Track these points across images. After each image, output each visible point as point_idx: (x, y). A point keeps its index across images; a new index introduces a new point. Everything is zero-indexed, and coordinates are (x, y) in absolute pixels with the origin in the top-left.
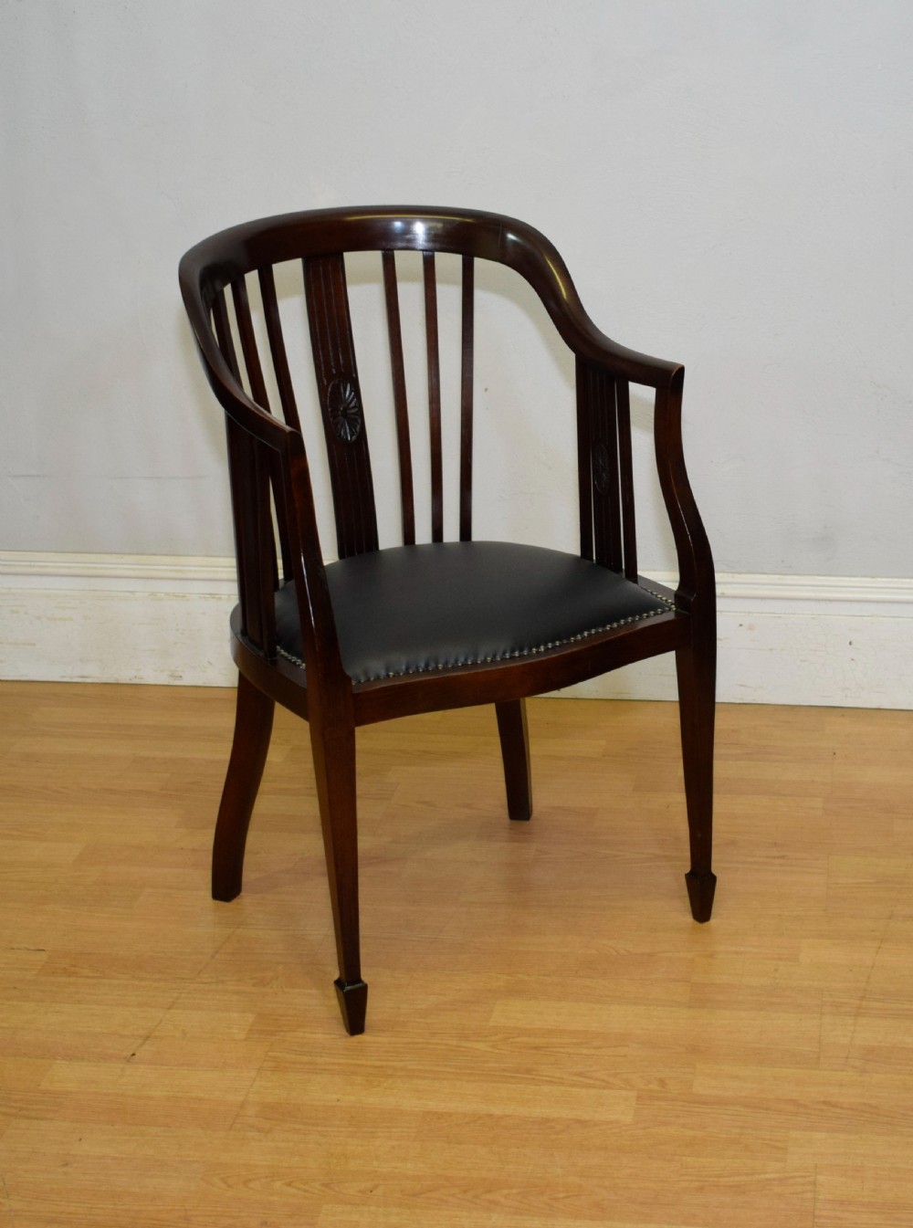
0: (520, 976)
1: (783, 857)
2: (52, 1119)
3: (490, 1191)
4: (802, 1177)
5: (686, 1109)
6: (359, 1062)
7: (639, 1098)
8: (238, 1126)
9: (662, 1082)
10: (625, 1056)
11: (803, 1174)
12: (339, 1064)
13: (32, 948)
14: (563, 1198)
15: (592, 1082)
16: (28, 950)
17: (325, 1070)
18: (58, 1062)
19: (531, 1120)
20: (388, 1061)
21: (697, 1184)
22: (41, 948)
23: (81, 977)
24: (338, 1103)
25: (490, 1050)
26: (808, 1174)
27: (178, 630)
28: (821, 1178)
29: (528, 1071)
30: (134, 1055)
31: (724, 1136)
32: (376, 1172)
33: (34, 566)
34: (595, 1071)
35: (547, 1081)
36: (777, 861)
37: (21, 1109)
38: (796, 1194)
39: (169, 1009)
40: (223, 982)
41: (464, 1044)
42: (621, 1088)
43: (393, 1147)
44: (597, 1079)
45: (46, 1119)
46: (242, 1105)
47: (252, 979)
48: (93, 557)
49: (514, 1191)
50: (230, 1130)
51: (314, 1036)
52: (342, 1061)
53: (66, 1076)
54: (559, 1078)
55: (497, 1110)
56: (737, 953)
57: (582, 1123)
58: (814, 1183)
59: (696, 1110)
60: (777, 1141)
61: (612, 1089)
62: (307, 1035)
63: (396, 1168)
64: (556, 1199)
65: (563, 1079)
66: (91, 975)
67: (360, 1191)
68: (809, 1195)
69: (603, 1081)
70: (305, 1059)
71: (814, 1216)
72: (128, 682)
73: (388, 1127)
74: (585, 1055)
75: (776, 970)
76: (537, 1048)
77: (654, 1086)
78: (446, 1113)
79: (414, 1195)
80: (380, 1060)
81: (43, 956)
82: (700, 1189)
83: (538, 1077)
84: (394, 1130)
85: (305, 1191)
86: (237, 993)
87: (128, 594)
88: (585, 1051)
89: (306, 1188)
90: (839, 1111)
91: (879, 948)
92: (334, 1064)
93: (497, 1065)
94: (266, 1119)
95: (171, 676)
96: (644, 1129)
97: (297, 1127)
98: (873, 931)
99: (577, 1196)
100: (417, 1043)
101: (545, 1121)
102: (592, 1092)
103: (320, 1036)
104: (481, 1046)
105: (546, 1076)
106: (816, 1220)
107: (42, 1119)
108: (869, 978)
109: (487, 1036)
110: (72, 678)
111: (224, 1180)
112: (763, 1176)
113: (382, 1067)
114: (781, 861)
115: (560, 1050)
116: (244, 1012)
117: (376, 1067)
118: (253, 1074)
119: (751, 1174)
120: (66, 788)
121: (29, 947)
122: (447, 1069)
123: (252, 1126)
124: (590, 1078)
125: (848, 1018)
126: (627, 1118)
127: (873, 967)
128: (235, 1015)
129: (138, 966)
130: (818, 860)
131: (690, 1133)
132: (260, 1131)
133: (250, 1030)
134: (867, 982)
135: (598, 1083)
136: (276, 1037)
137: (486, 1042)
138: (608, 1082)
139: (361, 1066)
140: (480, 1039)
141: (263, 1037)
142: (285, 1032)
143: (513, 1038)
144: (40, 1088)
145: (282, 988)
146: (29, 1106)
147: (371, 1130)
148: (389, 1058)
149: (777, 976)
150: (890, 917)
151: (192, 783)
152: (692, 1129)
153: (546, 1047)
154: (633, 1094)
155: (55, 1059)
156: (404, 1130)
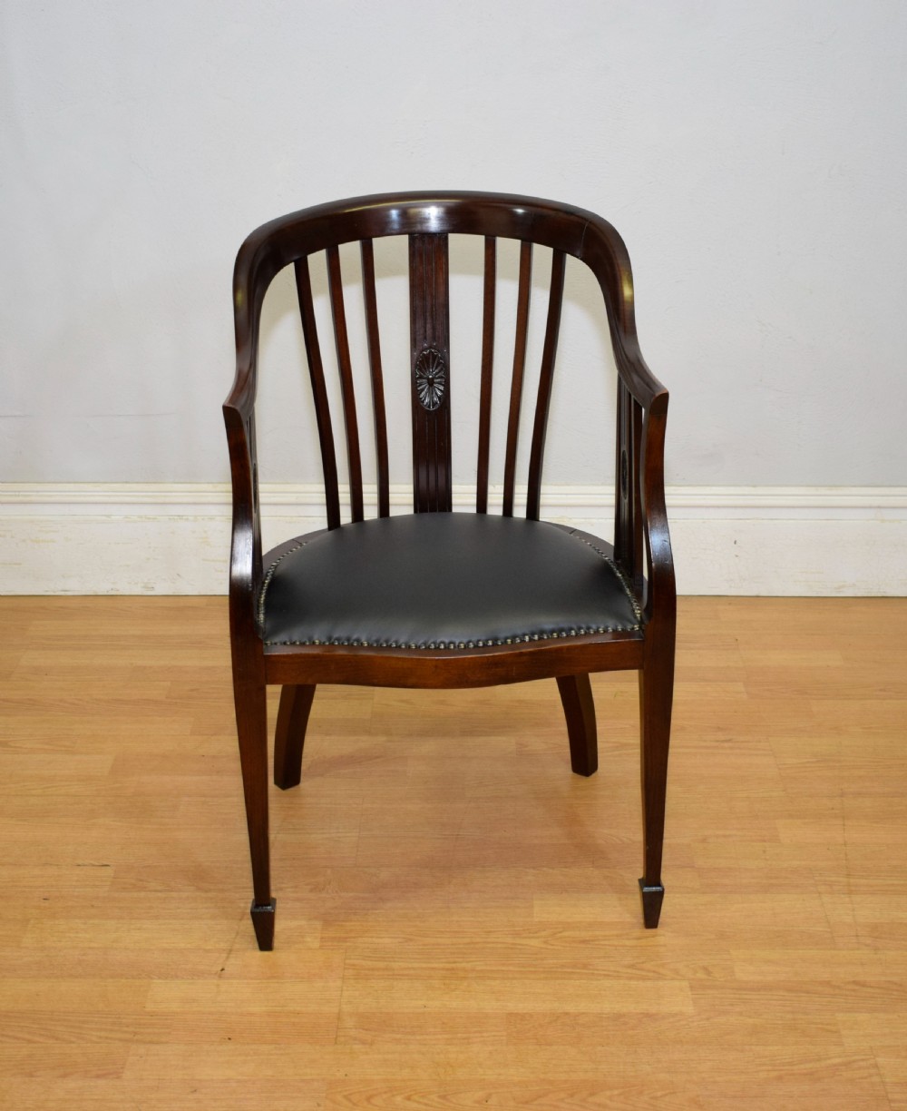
0: (545, 869)
1: (730, 741)
2: (167, 1043)
3: (592, 1094)
4: (863, 1060)
5: (737, 996)
7: (692, 988)
8: (342, 1039)
9: (705, 969)
10: (665, 946)
11: (863, 1057)
12: (414, 969)
13: (97, 864)
14: (661, 1097)
15: (644, 973)
16: (94, 865)
17: (403, 975)
18: (155, 981)
19: (605, 1016)
20: (455, 962)
21: (775, 1074)
22: (105, 863)
23: (150, 891)
24: (425, 1009)
25: (544, 946)
26: (868, 1057)
27: (149, 548)
28: (880, 1060)
29: (585, 966)
30: (223, 970)
31: (780, 1022)
32: (484, 1079)
33: (18, 495)
34: (643, 963)
35: (605, 975)
36: (726, 745)
37: (135, 1033)
38: (866, 1078)
39: (241, 920)
40: (284, 889)
41: (518, 941)
42: (673, 979)
43: (490, 1053)
44: (649, 971)
45: (162, 1043)
46: (339, 1017)
47: (307, 884)
48: (71, 486)
49: (616, 1092)
50: (336, 1043)
51: (380, 940)
52: (416, 965)
53: (166, 995)
54: (615, 971)
55: (570, 1008)
56: (724, 836)
57: (648, 1015)
58: (876, 1066)
59: (746, 996)
60: (827, 1024)
61: (665, 979)
62: (376, 940)
63: (500, 1075)
64: (655, 1098)
65: (619, 972)
66: (159, 888)
67: (478, 1102)
68: (876, 1079)
69: (654, 972)
70: (381, 964)
71: (890, 1101)
72: (106, 594)
73: (480, 1032)
74: (630, 946)
75: (764, 852)
76: (584, 942)
77: (701, 975)
78: (527, 1013)
79: (527, 1103)
80: (449, 963)
81: (109, 872)
82: (780, 1078)
83: (596, 972)
84: (485, 1034)
85: (426, 1105)
86: (298, 900)
87: (104, 518)
88: (627, 943)
89: (425, 1101)
90: (869, 990)
91: (844, 825)
92: (409, 968)
94: (366, 1030)
95: (144, 587)
96: (708, 1019)
97: (398, 1036)
98: (833, 809)
99: (674, 1093)
100: (477, 943)
101: (618, 1017)
102: (649, 984)
103: (387, 941)
104: (534, 943)
105: (602, 970)
106: (893, 1105)
107: (157, 1043)
108: (846, 855)
109: (536, 932)
110: (54, 592)
111: (345, 1097)
112: (829, 1062)
113: (453, 969)
114: (730, 744)
115: (606, 942)
116: (310, 919)
117: (448, 969)
118: (339, 983)
119: (818, 1060)
120: (80, 700)
121: (92, 862)
122: (511, 968)
123: (355, 1039)
124: (642, 970)
125: (842, 896)
126: (689, 1009)
127: (845, 844)
128: (303, 923)
129: (199, 877)
130: (760, 742)
131: (750, 1021)
132: (364, 1042)
133: (322, 938)
134: (846, 860)
135: (651, 974)
136: (348, 944)
137: (538, 938)
138: (659, 973)
139: (433, 969)
140: (531, 935)
141: (335, 944)
142: (354, 938)
143: (560, 932)
144: (147, 1010)
145: (337, 892)
146: (142, 1030)
147: (465, 1035)
148: (457, 960)
149: (768, 857)
150: (842, 795)
151: (192, 690)
152: (750, 1017)
153: (592, 941)
154: (685, 984)
155: (152, 978)
156: (493, 1034)
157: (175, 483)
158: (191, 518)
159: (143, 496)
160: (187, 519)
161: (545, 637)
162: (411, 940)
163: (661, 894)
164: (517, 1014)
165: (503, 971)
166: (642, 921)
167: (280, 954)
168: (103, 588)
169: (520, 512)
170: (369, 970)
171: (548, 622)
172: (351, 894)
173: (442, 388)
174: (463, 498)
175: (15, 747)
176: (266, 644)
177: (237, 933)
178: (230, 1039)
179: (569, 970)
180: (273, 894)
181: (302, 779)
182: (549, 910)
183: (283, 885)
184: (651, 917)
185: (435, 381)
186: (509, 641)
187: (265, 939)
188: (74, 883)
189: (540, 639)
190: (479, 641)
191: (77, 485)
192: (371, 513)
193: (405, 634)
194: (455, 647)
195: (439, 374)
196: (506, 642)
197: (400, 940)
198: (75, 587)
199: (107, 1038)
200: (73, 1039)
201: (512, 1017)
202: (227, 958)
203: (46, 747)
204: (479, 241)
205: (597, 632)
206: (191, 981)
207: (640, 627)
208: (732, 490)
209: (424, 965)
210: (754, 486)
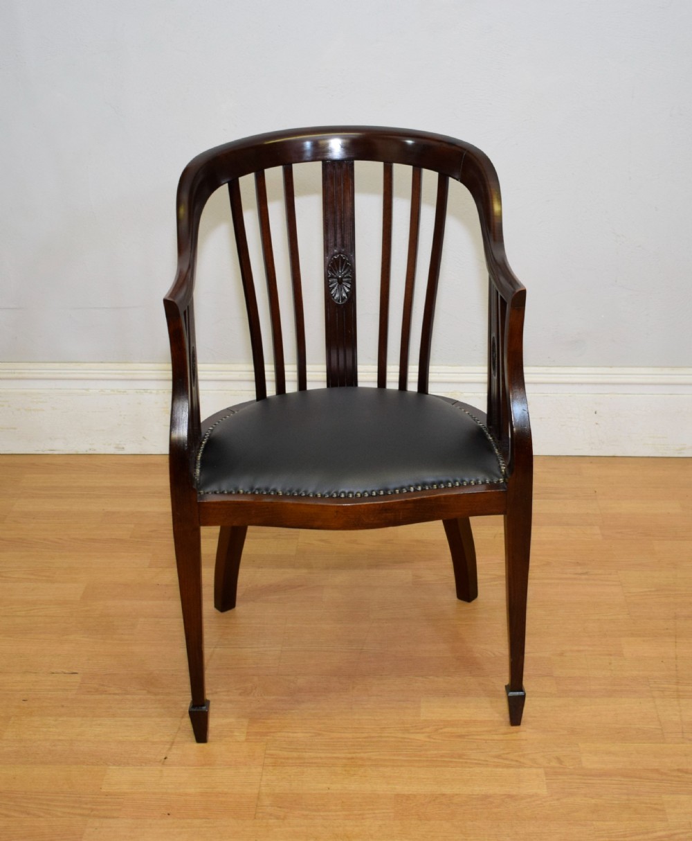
0: (431, 677)
1: (586, 573)
2: (118, 817)
4: (683, 833)
5: (583, 781)
6: (335, 755)
7: (546, 774)
8: (260, 815)
9: (558, 759)
10: (526, 740)
11: (683, 831)
12: (321, 758)
13: (67, 672)
15: (507, 762)
16: (65, 673)
17: (312, 763)
18: (111, 767)
19: (474, 797)
20: (354, 753)
22: (74, 671)
23: (110, 694)
24: (329, 791)
25: (428, 740)
26: (687, 831)
27: (121, 415)
29: (460, 756)
30: (165, 758)
31: (617, 802)
33: (14, 373)
34: (507, 754)
35: (476, 764)
36: (583, 577)
37: (92, 810)
39: (180, 718)
40: (216, 693)
41: (407, 736)
42: (531, 767)
43: (380, 826)
44: (512, 760)
45: (114, 818)
46: (259, 797)
47: (236, 689)
48: (57, 365)
50: (255, 818)
51: (295, 735)
52: (323, 755)
53: (119, 779)
54: (484, 761)
55: (447, 790)
56: (579, 651)
57: (510, 796)
59: (589, 781)
60: (655, 804)
61: (525, 767)
62: (291, 735)
65: (487, 761)
66: (117, 692)
69: (517, 761)
70: (295, 754)
72: (85, 453)
73: (372, 809)
74: (497, 740)
75: (610, 664)
76: (459, 736)
77: (554, 764)
78: (411, 794)
80: (350, 753)
81: (77, 678)
83: (469, 761)
84: (376, 812)
86: (230, 701)
87: (84, 391)
88: (496, 737)
91: (676, 642)
92: (317, 758)
93: (435, 752)
94: (280, 807)
95: (116, 448)
96: (558, 800)
97: (306, 813)
98: (667, 629)
100: (373, 737)
101: (486, 797)
102: (512, 771)
103: (300, 735)
104: (421, 737)
105: (475, 760)
107: (110, 818)
108: (676, 665)
109: (422, 729)
110: (43, 451)
112: (655, 835)
113: (352, 758)
114: (586, 576)
115: (478, 737)
116: (239, 717)
117: (349, 759)
118: (260, 769)
119: (647, 833)
120: (60, 539)
121: (64, 671)
122: (401, 758)
123: (271, 815)
124: (506, 759)
125: (673, 700)
126: (544, 791)
127: (676, 658)
128: (232, 720)
129: (150, 683)
130: (610, 574)
131: (593, 801)
132: (278, 818)
133: (248, 733)
134: (676, 670)
135: (513, 763)
136: (268, 738)
137: (423, 733)
138: (520, 762)
139: (337, 758)
140: (418, 731)
141: (258, 737)
142: (274, 732)
143: (441, 729)
144: (103, 790)
145: (261, 696)
146: (99, 807)
147: (360, 812)
148: (356, 750)
149: (613, 668)
150: (676, 617)
151: (152, 531)
152: (592, 798)
153: (467, 736)
154: (541, 771)
155: (109, 765)
156: (384, 811)
157: (141, 363)
158: (153, 391)
159: (116, 374)
160: (151, 393)
161: (427, 488)
162: (319, 734)
163: (523, 697)
164: (404, 795)
165: (393, 760)
166: (508, 719)
167: (214, 745)
168: (83, 449)
169: (413, 387)
170: (284, 758)
171: (430, 476)
172: (274, 697)
173: (349, 286)
174: (367, 376)
175: (6, 577)
176: (200, 493)
177: (179, 728)
178: (169, 814)
179: (446, 759)
180: (208, 697)
181: (237, 603)
182: (433, 711)
183: (218, 690)
184: (515, 716)
185: (344, 280)
186: (397, 491)
187: (201, 733)
188: (49, 688)
189: (423, 489)
190: (373, 491)
191: (62, 364)
192: (291, 387)
193: (313, 485)
194: (353, 496)
195: (347, 275)
196: (395, 492)
197: (310, 734)
198: (61, 447)
199: (69, 813)
200: (42, 814)
201: (399, 798)
202: (170, 749)
203: (32, 577)
204: (379, 166)
205: (469, 484)
206: (138, 767)
207: (504, 480)
208: (593, 370)
209: (329, 755)
210: (611, 367)
